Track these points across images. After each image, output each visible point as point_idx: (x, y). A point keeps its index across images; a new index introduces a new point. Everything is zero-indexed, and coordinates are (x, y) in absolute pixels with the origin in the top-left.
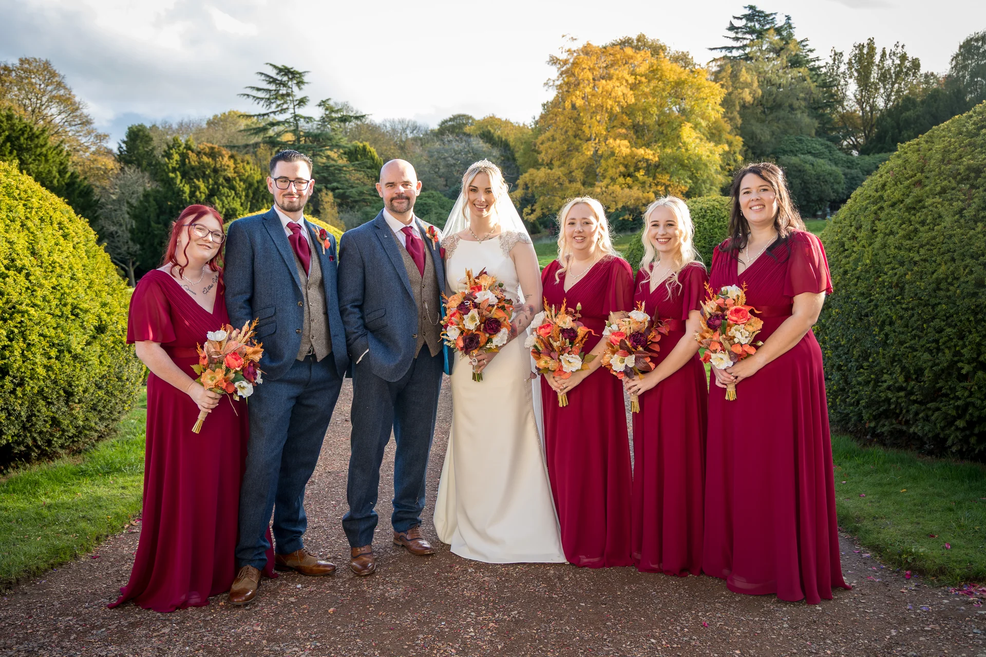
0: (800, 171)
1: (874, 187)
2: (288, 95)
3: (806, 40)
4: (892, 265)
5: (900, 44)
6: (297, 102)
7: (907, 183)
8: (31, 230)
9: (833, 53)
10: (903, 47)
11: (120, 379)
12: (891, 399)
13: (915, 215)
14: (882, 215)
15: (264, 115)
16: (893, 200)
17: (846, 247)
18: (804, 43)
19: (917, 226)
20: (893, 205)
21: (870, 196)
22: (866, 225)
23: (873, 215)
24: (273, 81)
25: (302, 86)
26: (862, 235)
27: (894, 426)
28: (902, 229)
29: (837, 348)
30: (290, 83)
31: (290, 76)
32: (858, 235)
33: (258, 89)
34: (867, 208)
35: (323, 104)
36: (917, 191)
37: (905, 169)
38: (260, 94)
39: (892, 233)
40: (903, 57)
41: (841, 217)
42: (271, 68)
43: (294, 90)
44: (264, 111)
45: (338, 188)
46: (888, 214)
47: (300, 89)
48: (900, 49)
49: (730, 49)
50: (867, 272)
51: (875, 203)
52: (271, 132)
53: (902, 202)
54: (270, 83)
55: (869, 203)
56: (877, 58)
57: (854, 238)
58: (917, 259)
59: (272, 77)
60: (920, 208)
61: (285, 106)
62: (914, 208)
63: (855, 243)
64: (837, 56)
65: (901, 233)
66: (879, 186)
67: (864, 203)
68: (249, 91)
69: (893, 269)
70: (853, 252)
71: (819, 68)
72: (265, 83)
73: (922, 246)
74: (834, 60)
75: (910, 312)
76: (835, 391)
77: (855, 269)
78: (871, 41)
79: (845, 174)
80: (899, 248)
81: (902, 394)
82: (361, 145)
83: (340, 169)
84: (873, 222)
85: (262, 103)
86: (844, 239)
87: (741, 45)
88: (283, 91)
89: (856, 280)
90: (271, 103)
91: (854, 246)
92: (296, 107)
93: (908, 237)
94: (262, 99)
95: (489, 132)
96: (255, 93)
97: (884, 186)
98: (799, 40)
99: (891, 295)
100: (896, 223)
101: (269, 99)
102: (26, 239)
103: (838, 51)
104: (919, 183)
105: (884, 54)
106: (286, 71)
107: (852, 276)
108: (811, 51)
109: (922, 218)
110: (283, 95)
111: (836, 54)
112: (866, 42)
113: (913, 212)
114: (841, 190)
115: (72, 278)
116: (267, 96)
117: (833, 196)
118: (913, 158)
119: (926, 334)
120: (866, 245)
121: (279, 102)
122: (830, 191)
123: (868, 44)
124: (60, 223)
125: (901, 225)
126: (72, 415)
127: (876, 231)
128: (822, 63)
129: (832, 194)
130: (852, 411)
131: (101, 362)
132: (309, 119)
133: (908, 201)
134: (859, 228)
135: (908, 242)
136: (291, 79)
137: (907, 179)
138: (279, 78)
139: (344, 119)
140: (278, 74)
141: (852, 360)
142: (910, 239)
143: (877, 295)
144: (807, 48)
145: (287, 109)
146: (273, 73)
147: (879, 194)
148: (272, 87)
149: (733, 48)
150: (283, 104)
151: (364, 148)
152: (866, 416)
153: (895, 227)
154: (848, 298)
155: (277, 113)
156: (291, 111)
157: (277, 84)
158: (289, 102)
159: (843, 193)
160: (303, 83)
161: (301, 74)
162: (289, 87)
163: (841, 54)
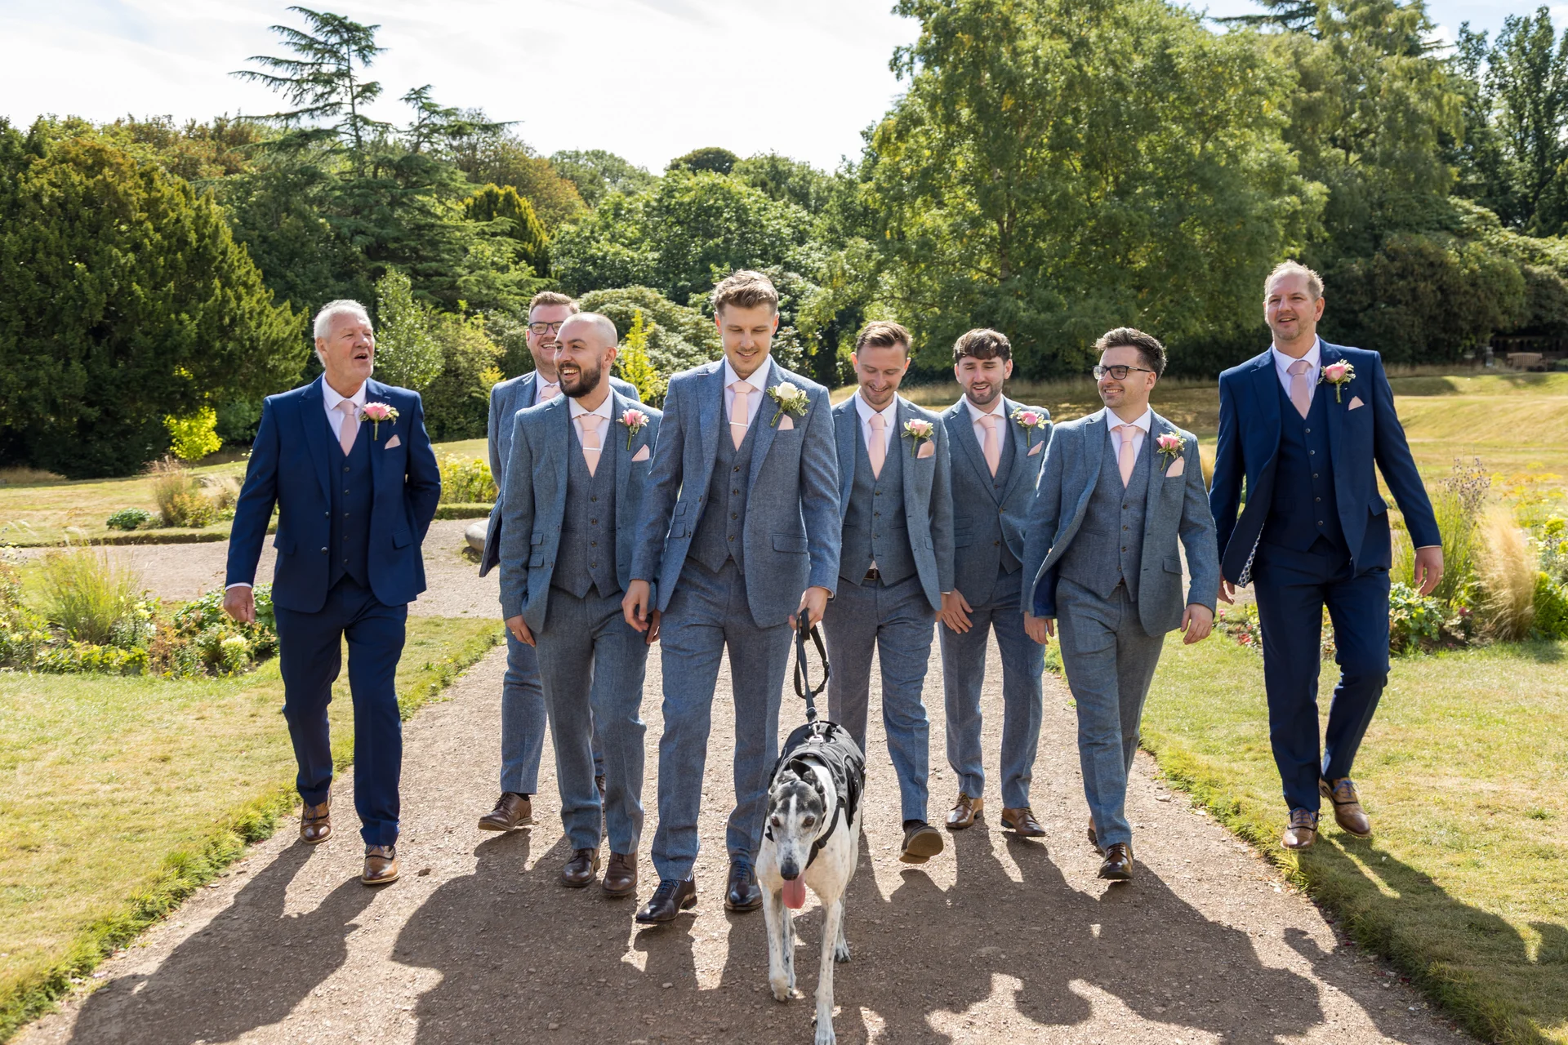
0: (1432, 264)
2: (341, 74)
6: (356, 90)
9: (1464, 35)
15: (289, 116)
24: (310, 45)
25: (371, 58)
30: (344, 49)
31: (346, 36)
33: (277, 62)
35: (417, 95)
38: (280, 72)
42: (303, 16)
43: (352, 64)
44: (288, 107)
47: (367, 63)
52: (305, 154)
54: (302, 48)
59: (305, 36)
61: (334, 98)
64: (1472, 44)
68: (255, 66)
72: (293, 48)
78: (1544, 12)
82: (502, 192)
85: (283, 89)
87: (1282, 12)
88: (329, 67)
90: (303, 90)
92: (357, 100)
94: (285, 80)
96: (269, 69)
101: (297, 81)
103: (1475, 29)
106: (333, 23)
110: (329, 75)
111: (1468, 40)
112: (1534, 16)
114: (1517, 310)
116: (296, 77)
117: (1504, 322)
121: (319, 89)
122: (1498, 310)
129: (1501, 318)
132: (384, 128)
136: (347, 42)
138: (322, 38)
139: (458, 131)
140: (317, 29)
145: (338, 104)
146: (308, 28)
148: (308, 57)
150: (330, 93)
151: (508, 197)
155: (316, 113)
156: (347, 108)
157: (317, 51)
158: (341, 89)
159: (1521, 315)
160: (371, 48)
161: (367, 31)
162: (343, 59)
163: (1481, 39)
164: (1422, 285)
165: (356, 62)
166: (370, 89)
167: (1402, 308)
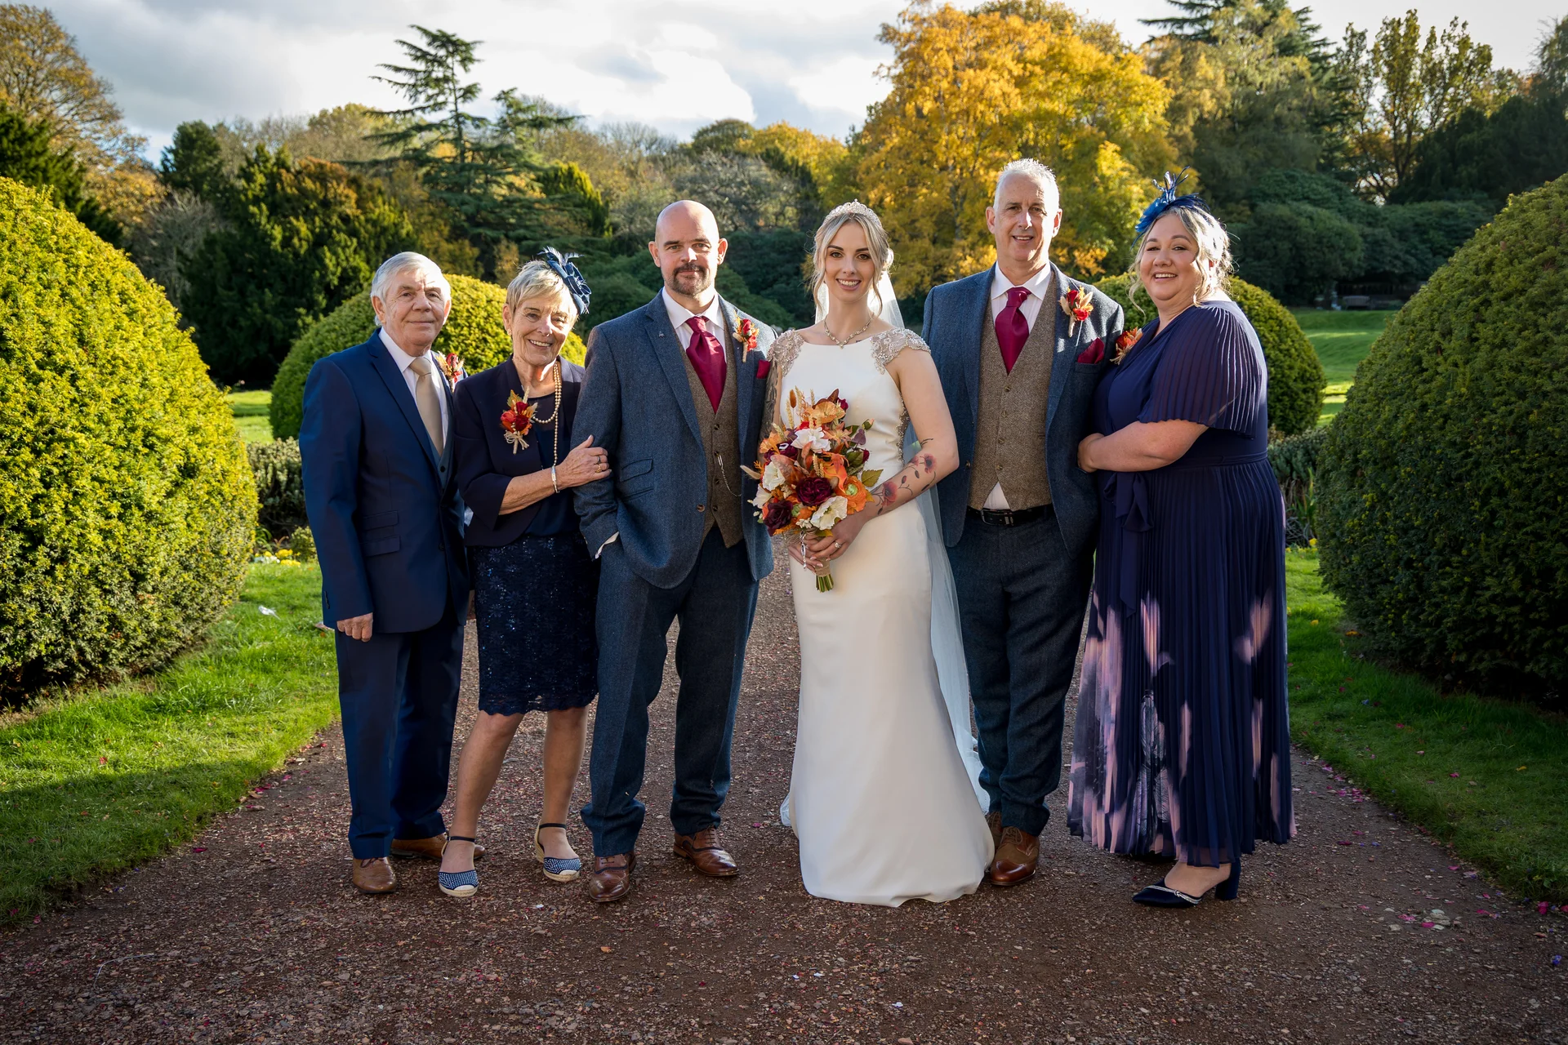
0: (1290, 228)
1: (1471, 266)
2: (446, 79)
3: (1305, 10)
4: (1504, 397)
5: (1460, 22)
6: (462, 92)
7: (1529, 262)
8: (78, 303)
9: (1349, 33)
10: (1464, 25)
11: (217, 553)
12: (1497, 616)
13: (1545, 315)
14: (1488, 314)
15: (405, 112)
16: (1507, 290)
17: (1424, 365)
18: (1302, 16)
19: (1549, 333)
20: (1506, 298)
21: (1466, 281)
22: (1460, 331)
23: (1472, 314)
24: (422, 55)
25: (470, 66)
26: (1452, 345)
27: (1498, 661)
28: (1524, 338)
29: (1405, 531)
30: (449, 60)
31: (451, 49)
32: (1445, 345)
33: (398, 69)
34: (1459, 302)
35: (503, 96)
36: (1548, 276)
37: (1526, 238)
39: (1504, 343)
40: (1464, 43)
41: (1415, 314)
42: (419, 33)
43: (455, 71)
44: (406, 105)
45: (525, 238)
46: (1499, 312)
47: (466, 70)
48: (1458, 30)
49: (1180, 22)
50: (1462, 407)
51: (1475, 293)
52: (417, 142)
53: (1522, 292)
54: (417, 58)
55: (1464, 294)
56: (1421, 45)
57: (1439, 349)
58: (1549, 387)
59: (420, 50)
60: (1553, 305)
61: (441, 99)
62: (1543, 305)
63: (1440, 359)
64: (1356, 39)
65: (1521, 345)
66: (1482, 266)
67: (1456, 293)
69: (1506, 404)
70: (1437, 373)
71: (1326, 57)
72: (409, 58)
73: (1557, 368)
74: (1351, 45)
75: (1534, 476)
76: (1400, 602)
77: (1440, 403)
78: (1412, 16)
79: (1363, 236)
80: (1517, 370)
81: (1516, 609)
82: (565, 167)
83: (529, 206)
84: (1473, 325)
85: (403, 91)
86: (1422, 352)
87: (1199, 15)
88: (438, 73)
89: (1441, 420)
90: (418, 92)
91: (1438, 364)
92: (460, 100)
93: (1533, 351)
94: (404, 85)
95: (777, 150)
96: (391, 75)
97: (1490, 264)
98: (1294, 10)
99: (1501, 446)
100: (1512, 328)
101: (414, 86)
102: (70, 317)
103: (1358, 29)
104: (1551, 262)
105: (1432, 39)
106: (443, 40)
107: (1435, 413)
108: (1314, 29)
109: (1558, 320)
110: (437, 80)
111: (1353, 35)
112: (1403, 17)
113: (1541, 310)
114: (1356, 262)
115: (142, 385)
116: (412, 81)
117: (1343, 271)
118: (1540, 220)
119: (1561, 514)
120: (1460, 363)
121: (430, 92)
122: (1339, 262)
123: (1407, 20)
124: (121, 293)
125: (1520, 331)
126: (141, 611)
127: (1477, 339)
128: (1331, 50)
129: (1341, 268)
130: (1428, 635)
131: (189, 525)
132: (479, 122)
133: (1534, 291)
134: (1447, 334)
135: (1534, 360)
136: (452, 54)
137: (1530, 255)
138: (432, 51)
139: (538, 124)
140: (429, 44)
141: (1433, 551)
142: (1535, 355)
143: (1479, 447)
144: (1308, 23)
145: (445, 103)
146: (422, 43)
147: (1481, 278)
148: (420, 66)
149: (1185, 21)
150: (438, 95)
151: (570, 172)
152: (1452, 643)
153: (1511, 335)
154: (1428, 449)
155: (427, 110)
156: (451, 107)
157: (427, 61)
158: (447, 91)
159: (1359, 267)
160: (471, 60)
161: (468, 46)
162: (448, 67)
163: (1362, 35)
164: (1280, 244)
165: (458, 69)
166: (469, 92)
167: (1265, 262)
